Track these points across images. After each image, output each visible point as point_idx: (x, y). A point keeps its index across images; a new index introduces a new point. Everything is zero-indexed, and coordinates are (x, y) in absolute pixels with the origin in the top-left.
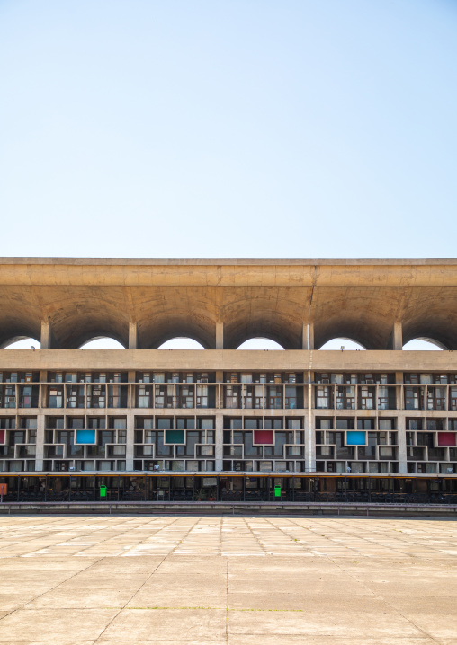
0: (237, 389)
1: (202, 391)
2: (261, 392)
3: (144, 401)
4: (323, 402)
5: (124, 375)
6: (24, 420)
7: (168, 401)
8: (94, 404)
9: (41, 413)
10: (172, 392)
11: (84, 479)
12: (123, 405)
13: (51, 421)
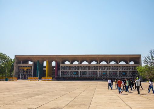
0: (91, 68)
1: (87, 68)
2: (94, 68)
3: (81, 69)
4: (100, 69)
5: (79, 66)
6: (68, 71)
7: (83, 69)
8: (76, 69)
9: (70, 71)
10: (84, 68)
11: (75, 78)
12: (79, 70)
13: (71, 71)
